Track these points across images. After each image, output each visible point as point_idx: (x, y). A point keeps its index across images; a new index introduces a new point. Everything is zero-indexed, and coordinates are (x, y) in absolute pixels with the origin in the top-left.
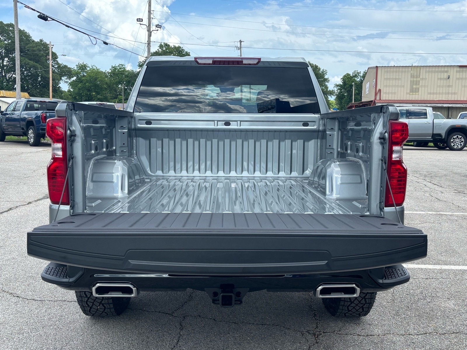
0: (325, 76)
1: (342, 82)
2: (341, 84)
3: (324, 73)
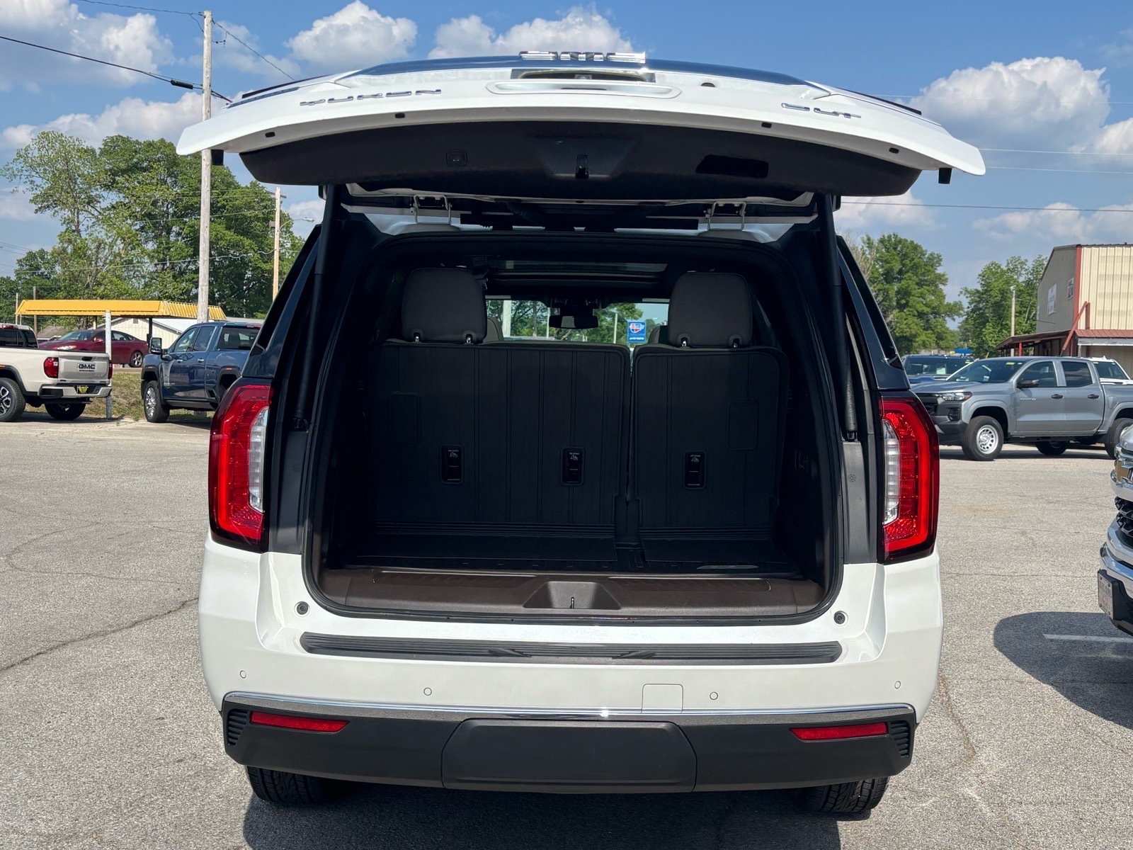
0: (938, 268)
1: (981, 284)
2: (980, 289)
3: (935, 260)
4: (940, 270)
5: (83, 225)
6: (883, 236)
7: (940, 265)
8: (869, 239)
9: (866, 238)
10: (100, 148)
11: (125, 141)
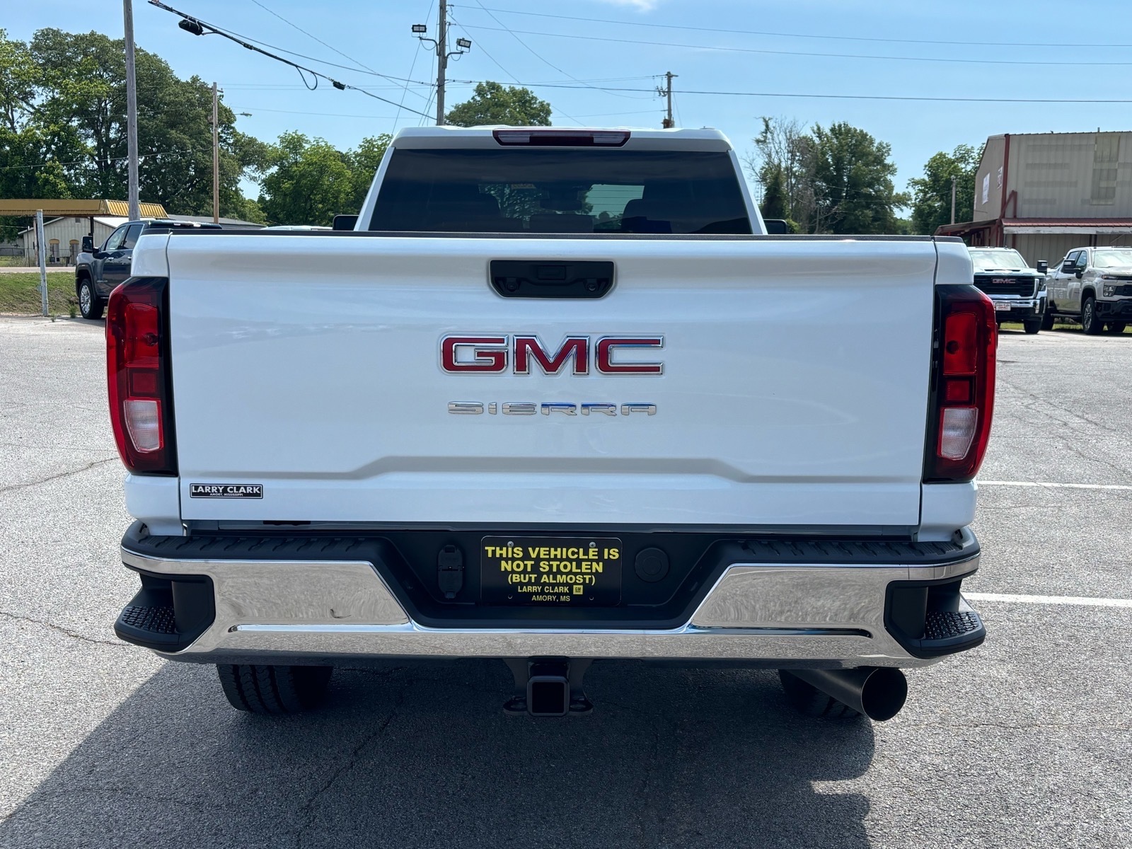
0: (887, 158)
1: (928, 175)
2: (926, 178)
3: (883, 150)
4: (888, 161)
5: (18, 122)
6: (834, 125)
7: (889, 155)
8: (819, 129)
9: (815, 128)
10: (31, 42)
11: (56, 33)
